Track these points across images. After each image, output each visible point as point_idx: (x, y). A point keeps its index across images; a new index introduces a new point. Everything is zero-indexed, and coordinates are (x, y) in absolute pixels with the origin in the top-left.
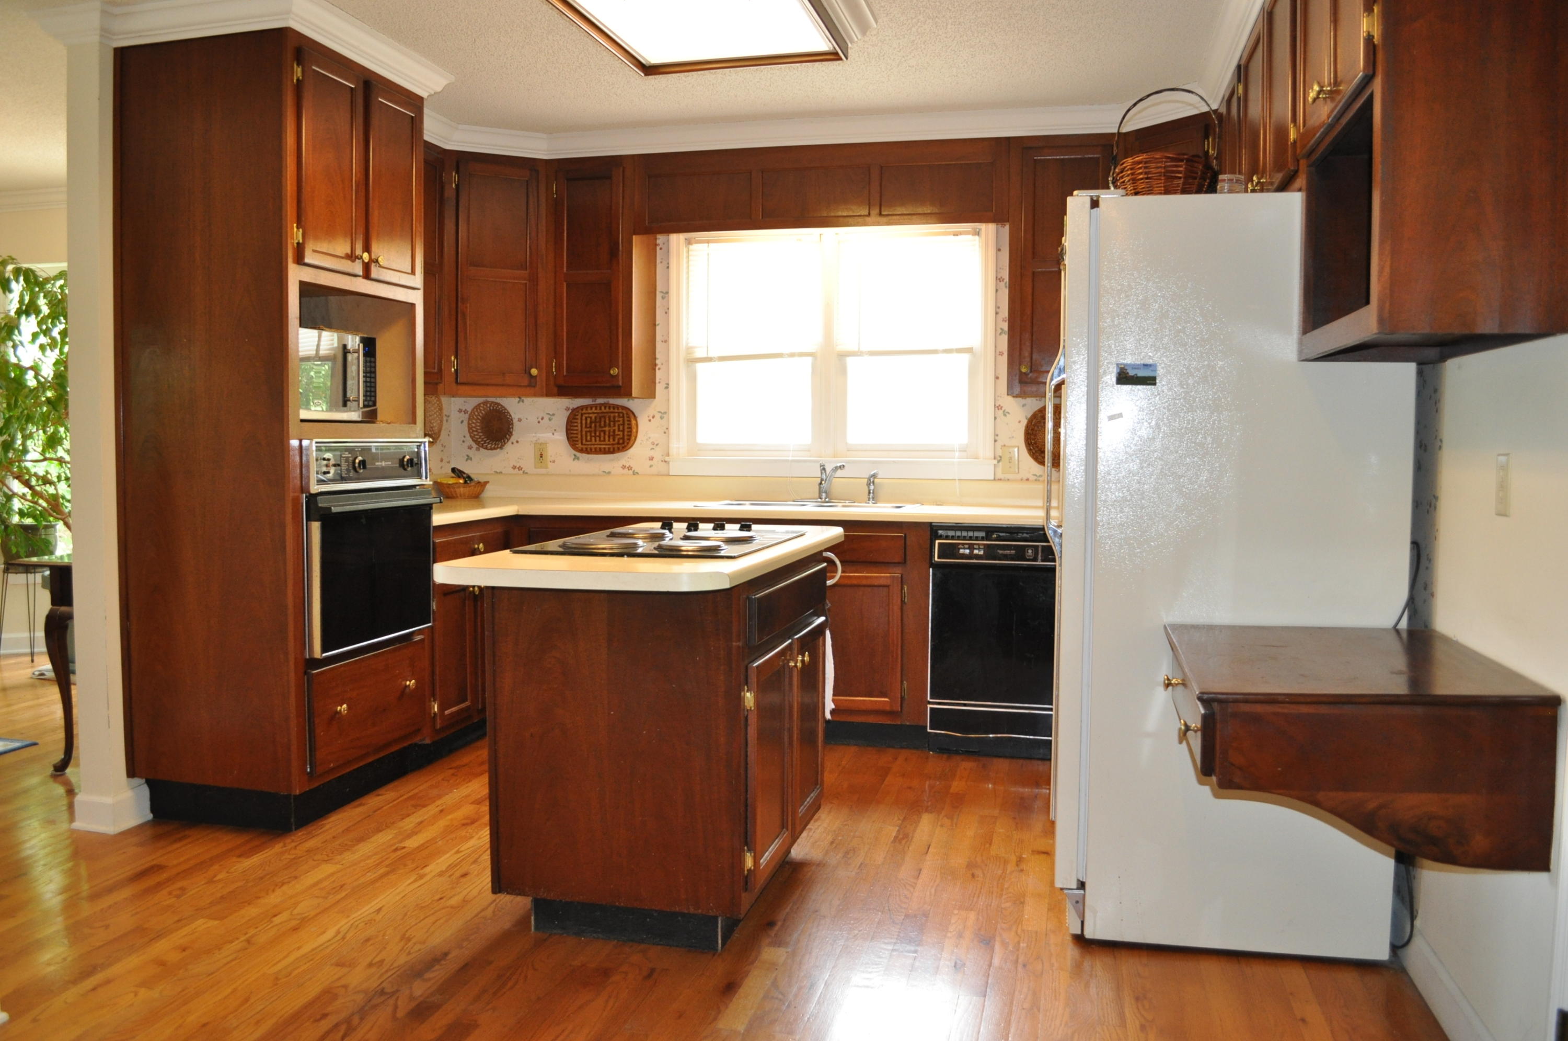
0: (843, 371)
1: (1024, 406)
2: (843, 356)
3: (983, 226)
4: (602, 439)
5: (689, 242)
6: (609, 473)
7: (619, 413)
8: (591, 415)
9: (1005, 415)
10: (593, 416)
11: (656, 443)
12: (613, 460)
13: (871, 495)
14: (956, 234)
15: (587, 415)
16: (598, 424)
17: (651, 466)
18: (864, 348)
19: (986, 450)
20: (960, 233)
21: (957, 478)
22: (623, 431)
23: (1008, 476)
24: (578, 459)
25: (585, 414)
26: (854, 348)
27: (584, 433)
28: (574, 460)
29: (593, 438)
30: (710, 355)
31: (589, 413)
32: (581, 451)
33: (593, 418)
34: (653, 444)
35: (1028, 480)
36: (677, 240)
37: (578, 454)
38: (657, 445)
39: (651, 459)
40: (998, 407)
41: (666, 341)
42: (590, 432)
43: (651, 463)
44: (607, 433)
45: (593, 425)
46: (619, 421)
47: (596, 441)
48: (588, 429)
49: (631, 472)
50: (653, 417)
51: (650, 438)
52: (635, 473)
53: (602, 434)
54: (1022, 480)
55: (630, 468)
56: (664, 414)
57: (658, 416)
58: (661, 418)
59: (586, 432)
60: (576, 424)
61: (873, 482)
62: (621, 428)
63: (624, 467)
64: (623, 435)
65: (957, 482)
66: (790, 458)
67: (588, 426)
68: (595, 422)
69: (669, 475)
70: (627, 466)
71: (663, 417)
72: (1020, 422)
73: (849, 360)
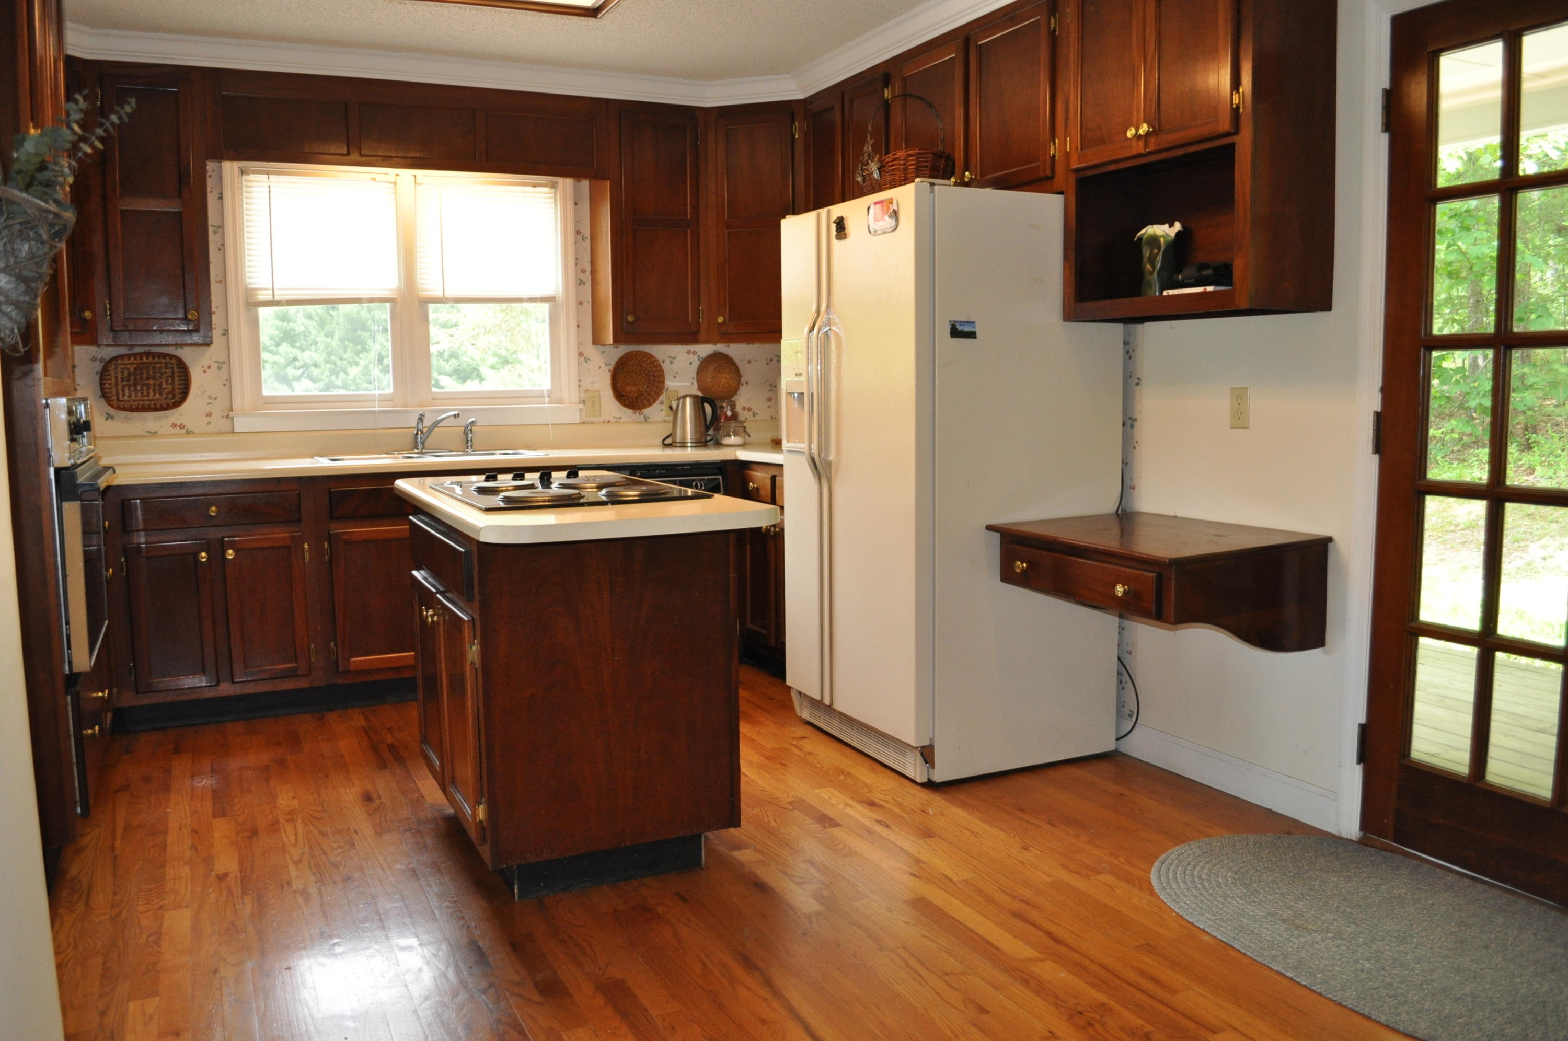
0: (425, 318)
1: (603, 352)
2: (425, 302)
3: (560, 180)
4: (145, 394)
5: (243, 172)
6: (155, 433)
7: (166, 363)
8: (129, 366)
9: (586, 362)
10: (132, 368)
11: (214, 397)
12: (159, 418)
13: (470, 443)
14: (534, 186)
15: (122, 366)
16: (138, 377)
17: (209, 423)
18: (450, 293)
19: (571, 394)
20: (539, 185)
21: (550, 422)
22: (173, 383)
23: (591, 419)
24: (112, 418)
25: (120, 364)
26: (439, 294)
27: (120, 387)
28: (107, 419)
29: (133, 393)
30: (277, 298)
31: (126, 364)
32: (119, 408)
33: (132, 370)
34: (210, 397)
35: (609, 422)
36: (230, 168)
37: (112, 411)
38: (215, 399)
39: (209, 415)
40: (581, 354)
41: (221, 282)
42: (129, 386)
43: (208, 419)
44: (152, 387)
45: (132, 378)
46: (166, 373)
47: (136, 396)
48: (125, 383)
49: (184, 431)
50: (209, 368)
51: (205, 391)
52: (189, 432)
53: (145, 388)
54: (604, 422)
55: (182, 426)
56: (225, 364)
57: (215, 366)
58: (219, 368)
59: (123, 386)
60: (108, 377)
61: (471, 430)
62: (170, 381)
63: (174, 426)
64: (173, 389)
65: (550, 427)
66: (377, 409)
67: (126, 379)
68: (134, 374)
69: (233, 432)
70: (179, 424)
71: (222, 368)
72: (600, 368)
73: (431, 307)
